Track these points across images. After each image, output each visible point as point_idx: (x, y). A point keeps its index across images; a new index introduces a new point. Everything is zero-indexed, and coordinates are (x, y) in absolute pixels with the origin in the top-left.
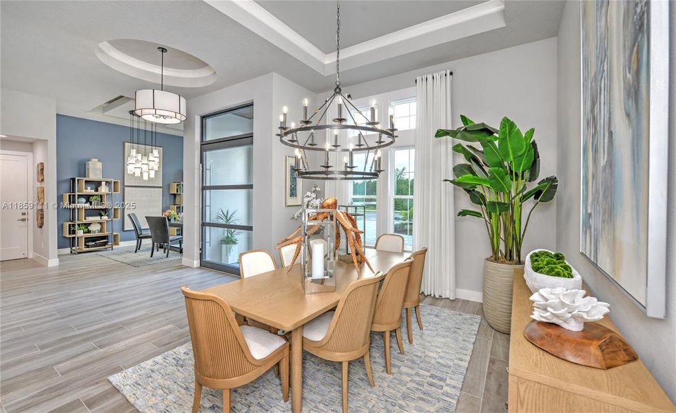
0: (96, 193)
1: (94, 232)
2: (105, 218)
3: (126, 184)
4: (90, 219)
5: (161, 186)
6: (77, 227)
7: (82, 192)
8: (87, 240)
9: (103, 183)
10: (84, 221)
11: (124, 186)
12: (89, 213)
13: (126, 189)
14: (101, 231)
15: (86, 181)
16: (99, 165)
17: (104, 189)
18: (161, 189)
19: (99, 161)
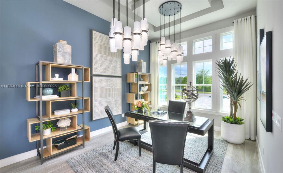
0: (65, 82)
1: (63, 129)
2: (75, 111)
3: (94, 73)
4: (59, 113)
5: (121, 75)
6: (42, 126)
7: (48, 80)
8: (56, 141)
9: (73, 70)
10: (52, 117)
11: (92, 75)
12: (58, 106)
13: (94, 78)
14: (71, 126)
15: (53, 68)
16: (68, 49)
17: (73, 77)
18: (121, 79)
19: (68, 43)
